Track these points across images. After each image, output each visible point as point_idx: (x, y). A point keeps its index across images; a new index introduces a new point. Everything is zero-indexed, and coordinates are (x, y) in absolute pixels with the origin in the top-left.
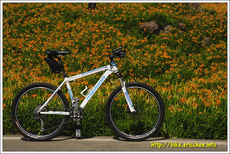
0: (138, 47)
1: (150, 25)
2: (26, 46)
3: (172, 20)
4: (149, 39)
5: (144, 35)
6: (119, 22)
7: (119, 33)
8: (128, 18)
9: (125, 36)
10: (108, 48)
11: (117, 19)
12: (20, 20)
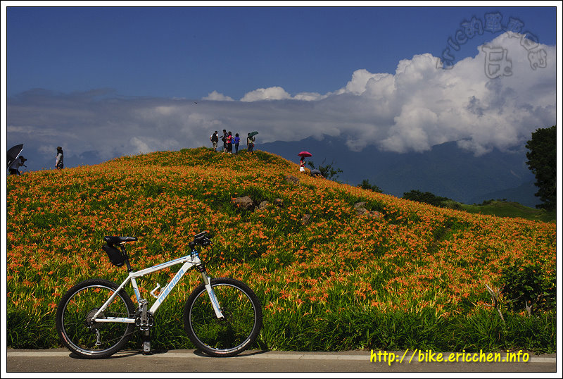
0: (231, 226)
1: (244, 201)
2: (100, 225)
3: (269, 195)
4: (242, 216)
5: (238, 212)
6: (208, 196)
7: (209, 210)
8: (219, 193)
9: (215, 212)
10: (195, 227)
11: (207, 193)
12: (95, 195)
